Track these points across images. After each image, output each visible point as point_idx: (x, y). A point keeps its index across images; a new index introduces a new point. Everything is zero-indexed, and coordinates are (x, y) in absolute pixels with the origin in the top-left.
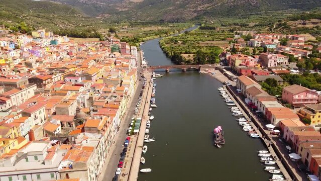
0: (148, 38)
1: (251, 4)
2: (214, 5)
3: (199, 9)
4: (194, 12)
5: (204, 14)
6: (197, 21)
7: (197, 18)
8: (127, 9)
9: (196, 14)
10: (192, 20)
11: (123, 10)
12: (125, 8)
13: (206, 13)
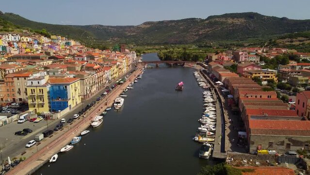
0: (149, 51)
1: (249, 29)
2: (215, 29)
3: (201, 33)
4: (196, 35)
5: (205, 37)
6: (198, 44)
7: (198, 41)
8: (134, 34)
9: (197, 38)
10: (194, 43)
11: (132, 34)
12: (133, 32)
13: (206, 36)
